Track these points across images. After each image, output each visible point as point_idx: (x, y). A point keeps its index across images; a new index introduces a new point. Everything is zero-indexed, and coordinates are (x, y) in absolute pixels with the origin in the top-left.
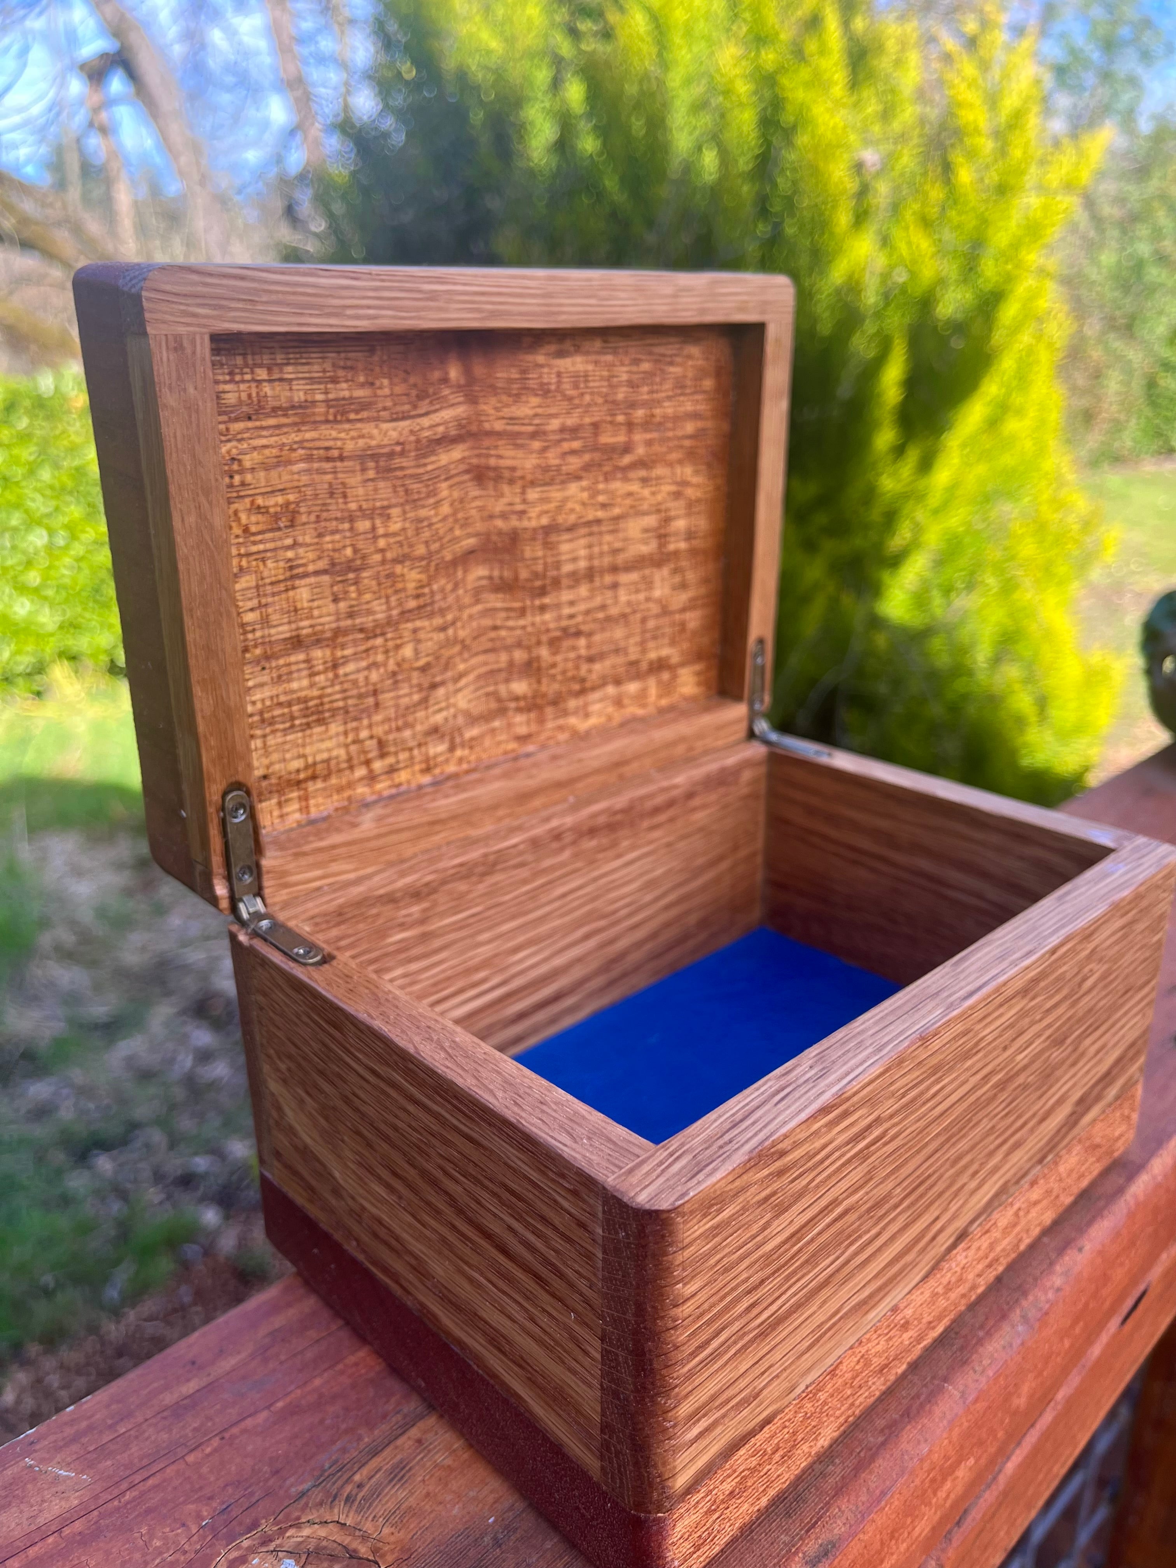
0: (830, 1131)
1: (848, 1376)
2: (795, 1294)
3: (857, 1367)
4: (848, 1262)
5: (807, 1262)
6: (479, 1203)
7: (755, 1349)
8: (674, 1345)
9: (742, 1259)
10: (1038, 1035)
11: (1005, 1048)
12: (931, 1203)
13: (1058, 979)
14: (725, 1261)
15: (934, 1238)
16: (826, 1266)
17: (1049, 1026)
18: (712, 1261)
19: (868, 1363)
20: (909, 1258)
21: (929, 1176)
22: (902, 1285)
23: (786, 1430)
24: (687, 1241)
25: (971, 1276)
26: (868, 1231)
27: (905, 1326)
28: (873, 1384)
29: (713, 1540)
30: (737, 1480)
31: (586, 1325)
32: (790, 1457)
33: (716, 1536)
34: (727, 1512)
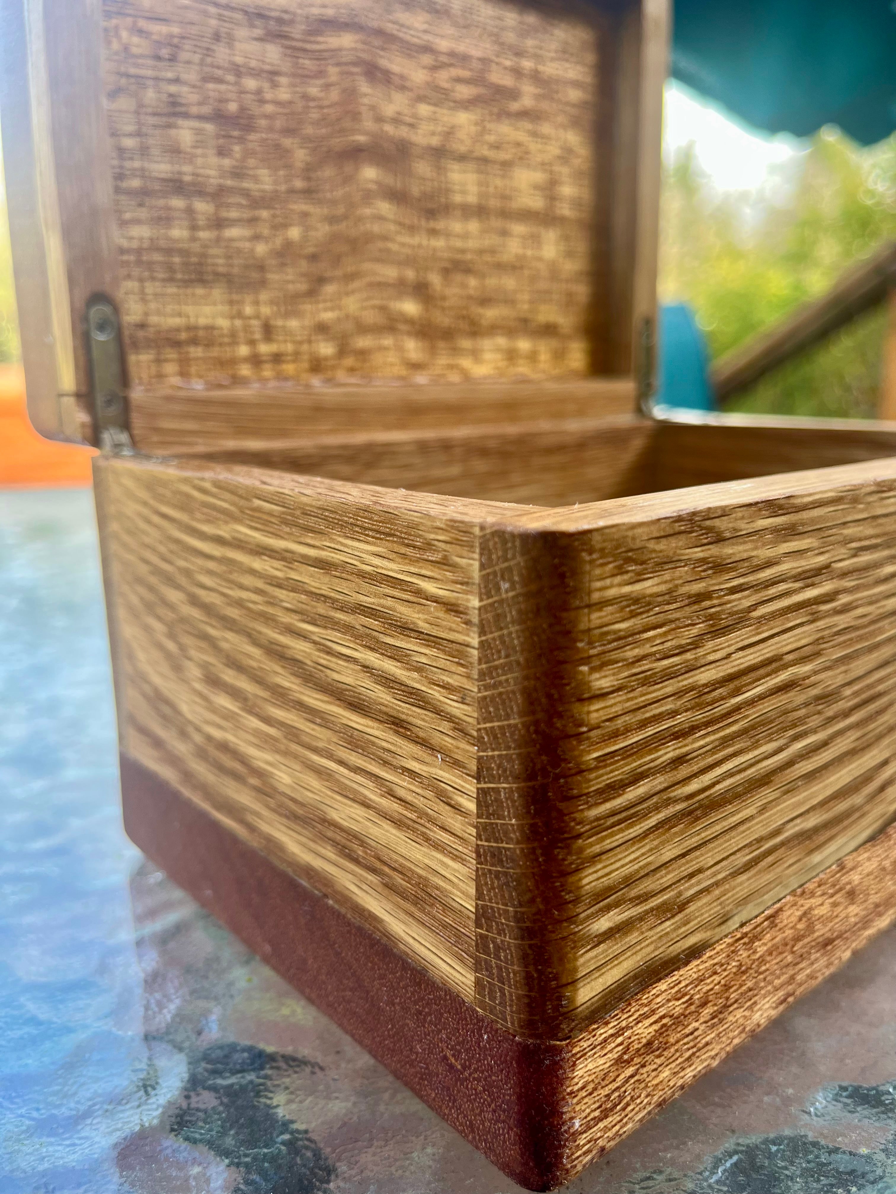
0: (775, 543)
1: (789, 933)
2: (730, 774)
3: (800, 926)
4: (790, 763)
5: (744, 732)
6: (331, 653)
7: (682, 832)
8: (578, 764)
9: (669, 675)
12: (880, 737)
14: (646, 665)
15: (883, 788)
16: (767, 754)
18: (631, 653)
19: (810, 928)
20: (857, 799)
21: (880, 695)
22: (850, 833)
23: (717, 978)
24: (594, 598)
26: (814, 731)
27: (852, 895)
28: (816, 959)
29: (624, 1109)
30: (656, 1027)
31: (457, 764)
32: (721, 1021)
33: (628, 1105)
34: (644, 1070)
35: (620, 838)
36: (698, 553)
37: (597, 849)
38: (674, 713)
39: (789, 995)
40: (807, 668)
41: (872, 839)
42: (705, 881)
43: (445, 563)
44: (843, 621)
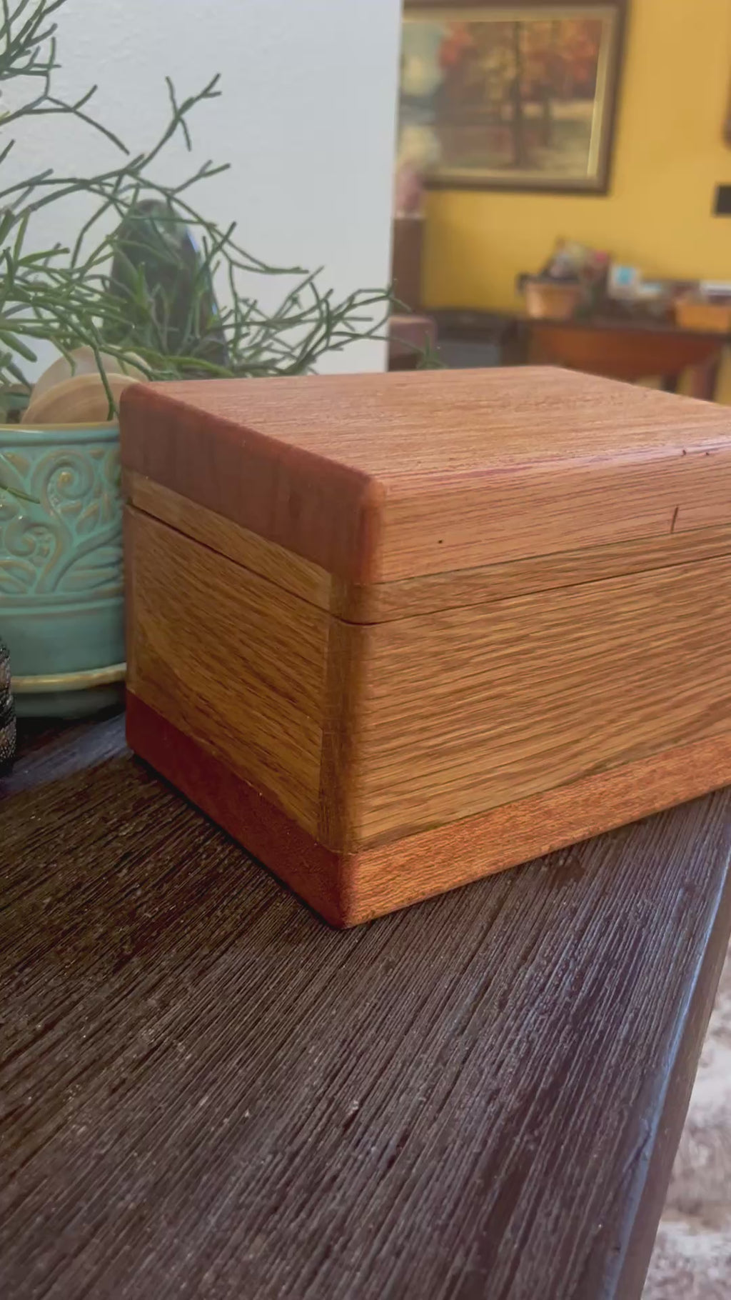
1: (498, 827)
2: (457, 738)
3: (507, 824)
5: (467, 718)
6: (261, 658)
7: (425, 764)
8: (365, 728)
9: (417, 690)
10: (674, 633)
11: (641, 631)
13: (691, 595)
14: (404, 685)
16: (482, 729)
17: (682, 630)
18: (396, 679)
19: (516, 826)
20: (554, 759)
21: (571, 703)
23: (447, 842)
24: (377, 655)
25: (609, 804)
26: (518, 720)
27: (548, 814)
28: (520, 846)
29: (386, 895)
30: (407, 858)
31: (316, 722)
32: (449, 865)
33: (388, 893)
34: (398, 878)
35: (385, 763)
36: (435, 633)
37: (375, 766)
38: (422, 707)
39: (498, 861)
40: (509, 688)
41: (565, 784)
42: (440, 789)
43: (314, 629)
44: (540, 663)
